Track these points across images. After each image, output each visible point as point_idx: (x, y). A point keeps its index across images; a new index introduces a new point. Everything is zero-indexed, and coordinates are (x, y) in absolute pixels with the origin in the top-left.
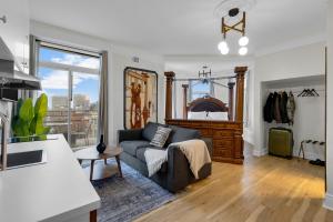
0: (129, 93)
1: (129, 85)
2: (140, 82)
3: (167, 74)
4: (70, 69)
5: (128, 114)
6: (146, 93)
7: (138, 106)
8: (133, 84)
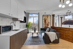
0: (44, 20)
1: (44, 19)
2: (46, 18)
3: (52, 15)
4: (33, 17)
5: (44, 25)
6: (48, 20)
7: (46, 23)
8: (44, 18)
